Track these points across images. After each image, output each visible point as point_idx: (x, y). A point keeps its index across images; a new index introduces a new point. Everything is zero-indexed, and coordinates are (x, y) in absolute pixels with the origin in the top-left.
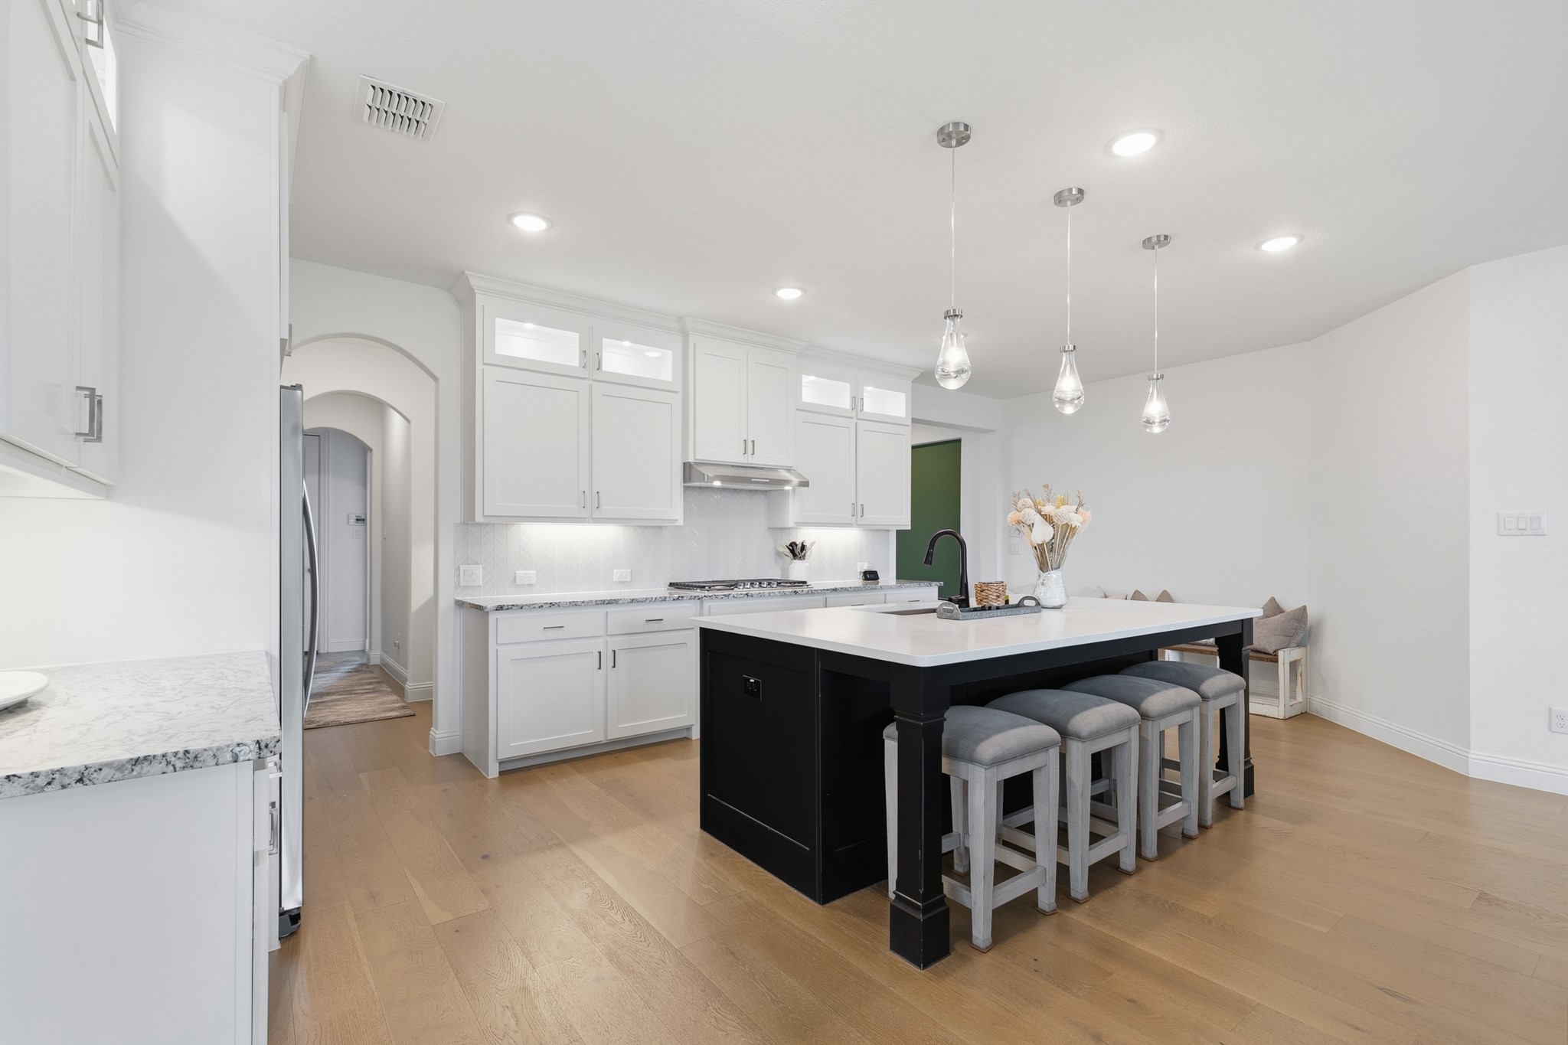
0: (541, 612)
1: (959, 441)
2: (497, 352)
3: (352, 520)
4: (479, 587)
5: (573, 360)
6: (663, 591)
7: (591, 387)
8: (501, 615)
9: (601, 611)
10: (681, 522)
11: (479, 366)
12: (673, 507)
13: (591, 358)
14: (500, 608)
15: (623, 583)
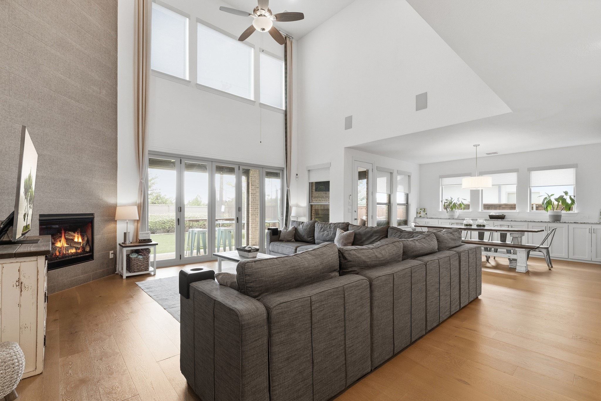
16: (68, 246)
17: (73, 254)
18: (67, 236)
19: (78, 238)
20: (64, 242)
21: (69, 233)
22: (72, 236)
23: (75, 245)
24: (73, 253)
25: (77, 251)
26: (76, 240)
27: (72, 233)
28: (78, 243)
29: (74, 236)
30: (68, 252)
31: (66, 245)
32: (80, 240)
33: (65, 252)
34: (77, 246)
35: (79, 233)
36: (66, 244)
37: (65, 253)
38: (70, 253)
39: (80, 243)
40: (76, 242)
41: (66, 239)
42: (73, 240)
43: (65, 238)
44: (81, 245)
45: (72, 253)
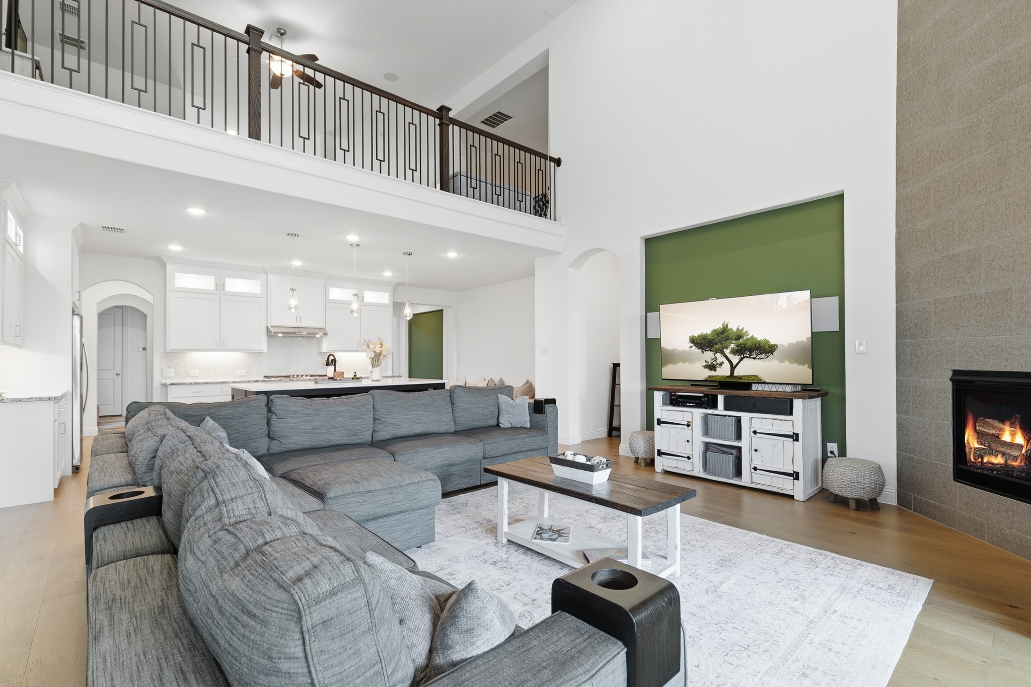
0: (190, 386)
1: (442, 310)
2: (176, 286)
3: (140, 349)
4: (172, 377)
5: (211, 287)
6: (262, 378)
7: (220, 297)
8: (173, 387)
9: (219, 385)
10: (266, 350)
11: (168, 292)
12: (263, 345)
13: (220, 286)
14: (172, 384)
15: (242, 376)
16: (983, 447)
17: (993, 467)
18: (979, 426)
19: (1013, 435)
20: (973, 437)
21: (986, 422)
22: (994, 428)
23: (1001, 449)
24: (998, 464)
25: (1010, 462)
26: (1006, 437)
27: (996, 423)
28: (1011, 445)
29: (1002, 430)
30: (982, 459)
31: (977, 446)
32: (1020, 439)
33: (975, 459)
34: (1009, 451)
35: (1018, 425)
36: (978, 442)
37: (972, 459)
38: (986, 463)
39: (1022, 446)
40: (1005, 442)
41: (978, 433)
42: (998, 437)
43: (975, 430)
44: (1023, 452)
45: (993, 464)
